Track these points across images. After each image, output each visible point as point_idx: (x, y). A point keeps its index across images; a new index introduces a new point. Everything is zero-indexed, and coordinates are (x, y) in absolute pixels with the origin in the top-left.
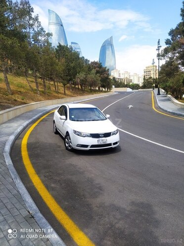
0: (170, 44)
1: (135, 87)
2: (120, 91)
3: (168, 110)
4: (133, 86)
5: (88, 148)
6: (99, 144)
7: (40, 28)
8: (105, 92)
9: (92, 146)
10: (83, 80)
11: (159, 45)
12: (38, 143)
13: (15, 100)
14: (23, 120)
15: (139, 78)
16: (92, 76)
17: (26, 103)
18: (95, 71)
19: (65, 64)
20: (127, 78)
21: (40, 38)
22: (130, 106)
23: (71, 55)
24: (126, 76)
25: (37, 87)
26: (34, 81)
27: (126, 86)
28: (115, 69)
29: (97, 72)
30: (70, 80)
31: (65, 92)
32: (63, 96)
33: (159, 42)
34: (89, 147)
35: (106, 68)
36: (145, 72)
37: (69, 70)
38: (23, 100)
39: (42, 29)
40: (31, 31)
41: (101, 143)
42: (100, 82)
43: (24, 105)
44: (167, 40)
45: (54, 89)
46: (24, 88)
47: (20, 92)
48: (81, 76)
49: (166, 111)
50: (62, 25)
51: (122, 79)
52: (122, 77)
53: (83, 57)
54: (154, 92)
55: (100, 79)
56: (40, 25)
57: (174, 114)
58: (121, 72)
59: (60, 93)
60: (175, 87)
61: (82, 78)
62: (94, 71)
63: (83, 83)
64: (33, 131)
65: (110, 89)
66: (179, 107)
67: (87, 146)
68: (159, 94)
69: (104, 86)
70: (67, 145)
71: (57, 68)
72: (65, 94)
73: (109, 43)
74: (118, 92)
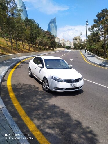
0: (96, 22)
1: (68, 48)
2: (61, 50)
3: (96, 63)
4: (67, 48)
7: (15, 5)
8: (52, 50)
9: (67, 89)
11: (87, 24)
12: (20, 84)
14: (5, 66)
15: (70, 43)
16: (46, 40)
17: (5, 55)
18: (48, 37)
19: (30, 31)
20: (63, 43)
21: (14, 11)
22: (71, 59)
23: (33, 25)
24: (63, 42)
25: (12, 44)
26: (9, 40)
27: (63, 47)
28: (57, 37)
29: (49, 38)
31: (29, 48)
32: (28, 51)
33: (87, 21)
34: (64, 89)
35: (54, 35)
36: (74, 40)
37: (33, 35)
38: (3, 52)
39: (16, 6)
40: (9, 6)
41: (73, 86)
42: (50, 44)
43: (4, 56)
44: (95, 20)
45: (22, 46)
46: (2, 44)
48: (39, 39)
49: (95, 63)
50: (25, 8)
51: (61, 43)
52: (61, 42)
53: (40, 27)
54: (81, 52)
55: (50, 42)
56: (15, 3)
57: (101, 65)
58: (60, 39)
59: (26, 49)
60: (96, 49)
61: (40, 41)
62: (46, 37)
63: (41, 44)
64: (13, 74)
65: (55, 49)
66: (102, 61)
67: (62, 89)
68: (85, 53)
69: (52, 47)
70: (44, 87)
71: (26, 33)
72: (29, 50)
73: (53, 21)
74: (60, 51)
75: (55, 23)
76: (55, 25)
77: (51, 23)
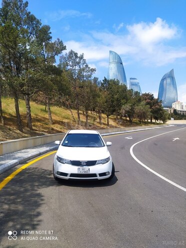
5: (68, 177)
6: (79, 173)
7: (85, 64)
10: (128, 112)
13: (53, 129)
16: (141, 107)
18: (145, 103)
21: (84, 73)
22: (176, 139)
28: (177, 100)
30: (114, 111)
31: (108, 122)
32: (105, 127)
34: (69, 175)
37: (113, 102)
38: (61, 129)
39: (87, 66)
41: (81, 172)
42: (150, 114)
47: (62, 122)
48: (126, 107)
50: (121, 63)
51: (185, 112)
52: (185, 109)
55: (150, 110)
56: (85, 62)
58: (184, 104)
59: (103, 124)
61: (127, 109)
62: (143, 103)
65: (166, 121)
67: (66, 175)
69: (155, 119)
71: (98, 100)
72: (108, 125)
73: (170, 76)
74: (175, 125)
75: (173, 78)
76: (173, 82)
77: (164, 79)
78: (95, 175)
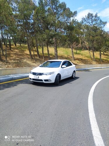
5: (32, 80)
38: (78, 63)
78: (41, 80)
